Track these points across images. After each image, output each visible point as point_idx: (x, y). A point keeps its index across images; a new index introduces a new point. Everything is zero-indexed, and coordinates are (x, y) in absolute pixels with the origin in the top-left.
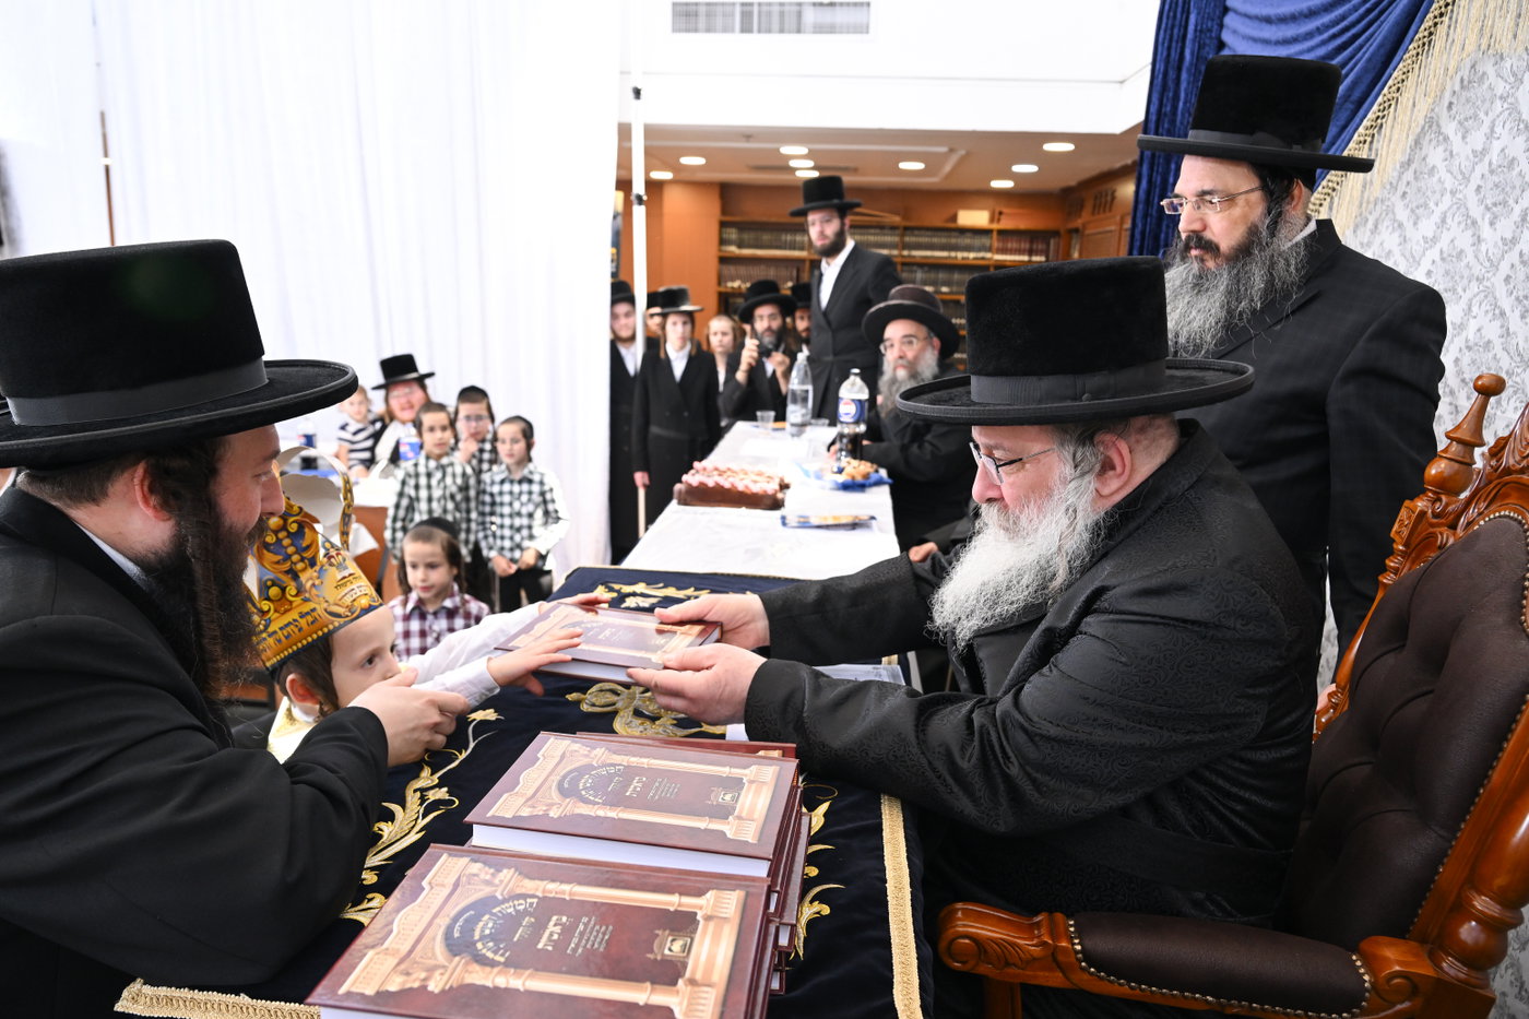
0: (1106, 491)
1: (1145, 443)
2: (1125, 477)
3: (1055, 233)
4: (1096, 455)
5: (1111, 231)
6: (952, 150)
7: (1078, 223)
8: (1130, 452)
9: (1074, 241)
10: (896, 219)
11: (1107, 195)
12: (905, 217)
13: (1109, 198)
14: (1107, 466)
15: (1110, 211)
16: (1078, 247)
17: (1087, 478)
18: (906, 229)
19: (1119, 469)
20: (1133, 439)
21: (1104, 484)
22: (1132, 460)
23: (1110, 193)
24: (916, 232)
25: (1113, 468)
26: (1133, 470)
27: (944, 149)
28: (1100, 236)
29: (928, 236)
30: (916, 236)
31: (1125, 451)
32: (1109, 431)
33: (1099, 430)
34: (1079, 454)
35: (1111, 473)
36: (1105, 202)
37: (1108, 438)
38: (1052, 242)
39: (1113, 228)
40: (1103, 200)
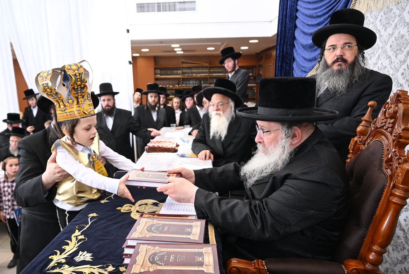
0: (293, 143)
1: (306, 130)
2: (299, 140)
3: (255, 67)
4: (291, 132)
5: (271, 65)
6: (222, 44)
7: (261, 63)
8: (301, 133)
9: (260, 69)
10: (207, 65)
11: (269, 55)
12: (210, 64)
13: (270, 56)
14: (294, 136)
15: (270, 59)
16: (262, 71)
17: (288, 139)
18: (210, 67)
19: (298, 137)
20: (302, 129)
21: (293, 141)
22: (302, 135)
23: (270, 54)
24: (214, 68)
25: (296, 137)
26: (301, 138)
27: (220, 43)
28: (267, 67)
29: (217, 69)
30: (213, 69)
31: (300, 132)
32: (296, 126)
33: (293, 125)
34: (287, 132)
35: (295, 138)
36: (269, 57)
37: (296, 128)
38: (254, 69)
39: (271, 64)
40: (268, 56)
